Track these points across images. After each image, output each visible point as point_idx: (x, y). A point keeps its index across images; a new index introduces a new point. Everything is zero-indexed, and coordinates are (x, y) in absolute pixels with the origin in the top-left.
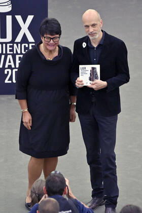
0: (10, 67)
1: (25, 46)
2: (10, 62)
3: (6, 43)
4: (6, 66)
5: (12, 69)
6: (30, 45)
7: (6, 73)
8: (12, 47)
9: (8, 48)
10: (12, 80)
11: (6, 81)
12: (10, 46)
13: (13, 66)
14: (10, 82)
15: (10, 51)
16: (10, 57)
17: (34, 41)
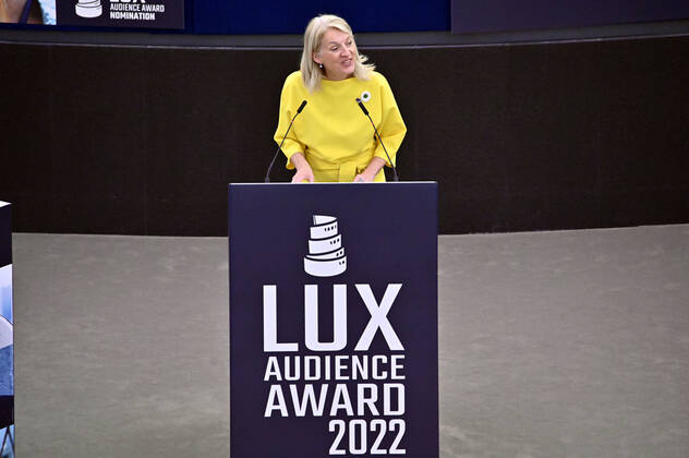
0: (342, 414)
1: (379, 361)
2: (342, 401)
3: (333, 354)
4: (333, 413)
5: (347, 420)
6: (394, 358)
7: (332, 429)
8: (348, 363)
9: (338, 367)
10: (347, 449)
11: (333, 451)
12: (343, 362)
13: (350, 412)
14: (343, 452)
15: (343, 373)
16: (341, 388)
17: (402, 348)
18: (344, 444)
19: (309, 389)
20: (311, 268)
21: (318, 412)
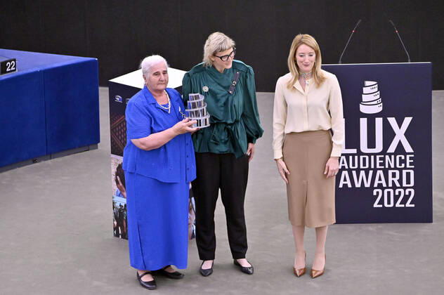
0: (380, 186)
1: (400, 158)
2: (380, 179)
3: (375, 155)
4: (376, 185)
5: (383, 189)
6: (408, 156)
7: (375, 194)
8: (384, 159)
9: (378, 162)
10: (383, 204)
11: (376, 205)
12: (380, 159)
13: (385, 185)
14: (381, 206)
15: (381, 164)
16: (380, 173)
17: (412, 151)
18: (381, 202)
19: (362, 173)
20: (363, 109)
21: (367, 185)
